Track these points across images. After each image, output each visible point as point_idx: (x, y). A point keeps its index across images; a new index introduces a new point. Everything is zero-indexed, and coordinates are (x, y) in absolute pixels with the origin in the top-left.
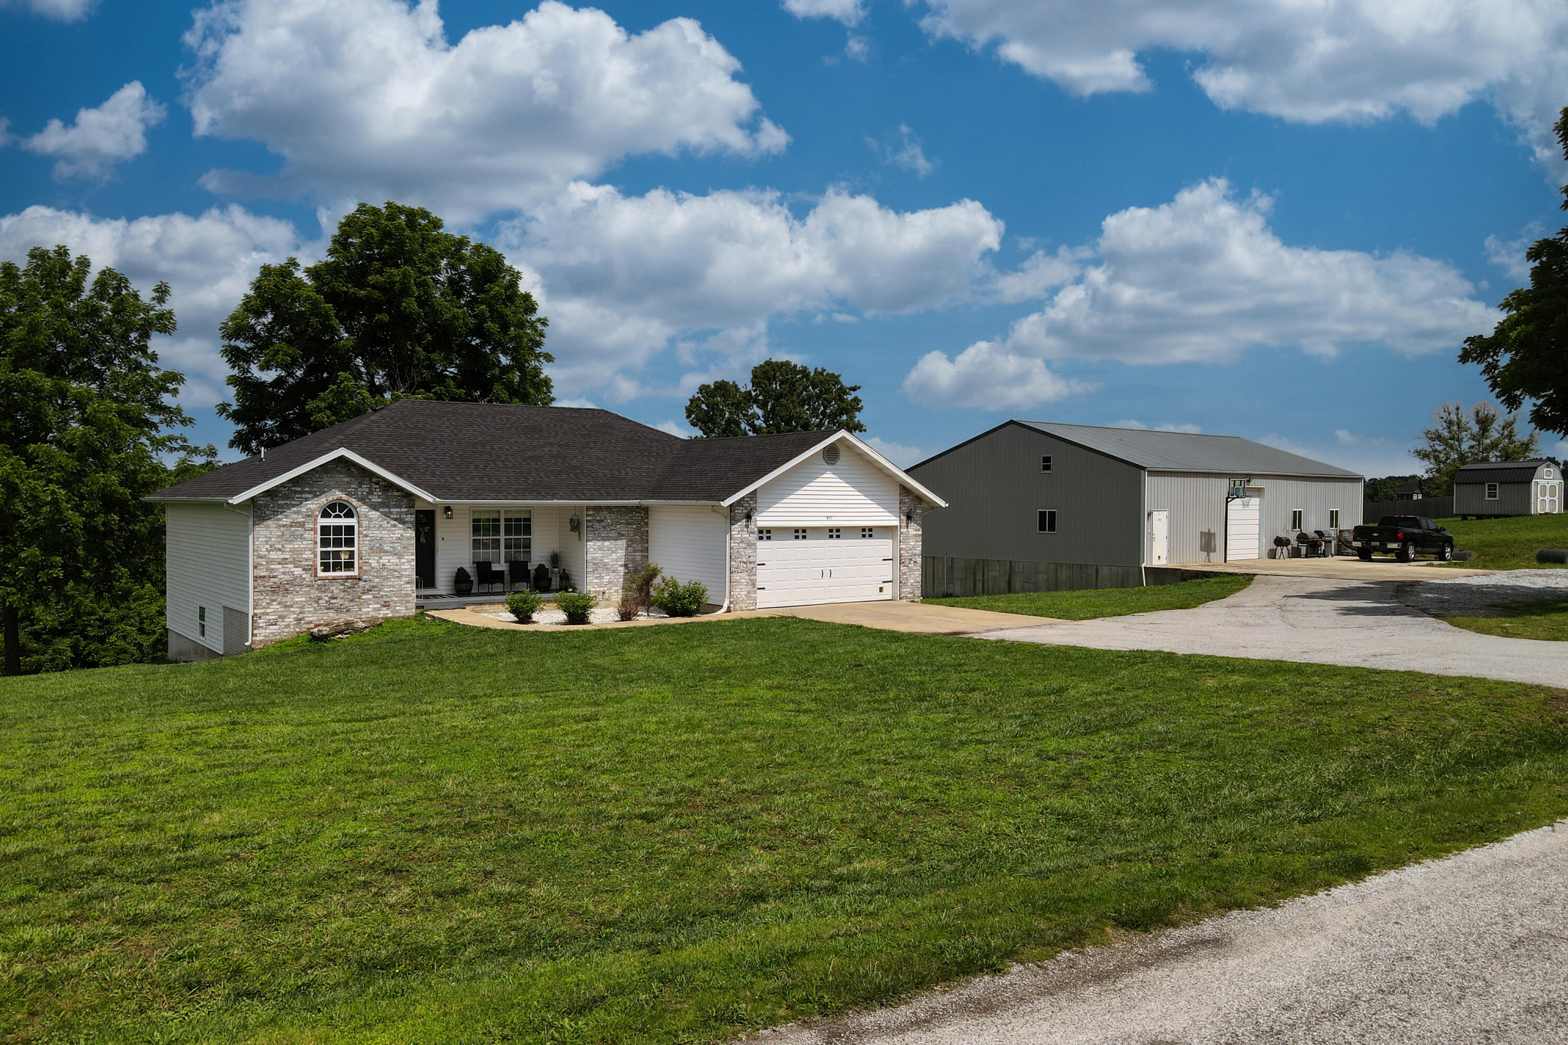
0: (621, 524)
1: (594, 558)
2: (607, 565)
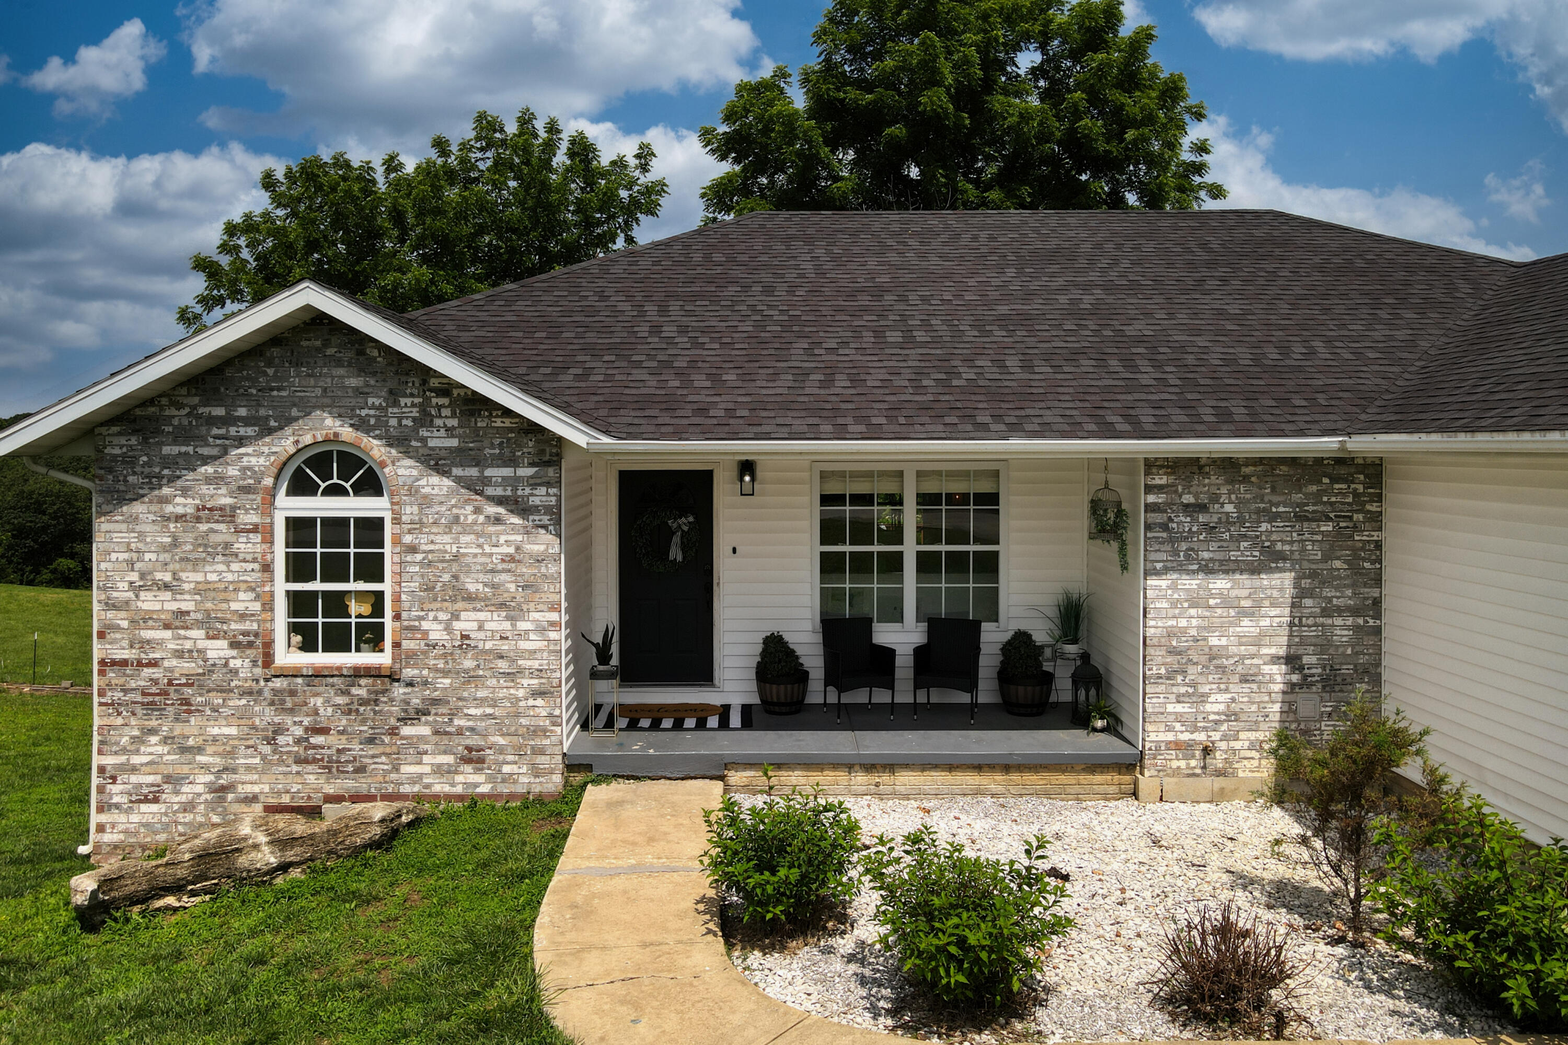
0: (1273, 518)
1: (1170, 634)
2: (1221, 657)
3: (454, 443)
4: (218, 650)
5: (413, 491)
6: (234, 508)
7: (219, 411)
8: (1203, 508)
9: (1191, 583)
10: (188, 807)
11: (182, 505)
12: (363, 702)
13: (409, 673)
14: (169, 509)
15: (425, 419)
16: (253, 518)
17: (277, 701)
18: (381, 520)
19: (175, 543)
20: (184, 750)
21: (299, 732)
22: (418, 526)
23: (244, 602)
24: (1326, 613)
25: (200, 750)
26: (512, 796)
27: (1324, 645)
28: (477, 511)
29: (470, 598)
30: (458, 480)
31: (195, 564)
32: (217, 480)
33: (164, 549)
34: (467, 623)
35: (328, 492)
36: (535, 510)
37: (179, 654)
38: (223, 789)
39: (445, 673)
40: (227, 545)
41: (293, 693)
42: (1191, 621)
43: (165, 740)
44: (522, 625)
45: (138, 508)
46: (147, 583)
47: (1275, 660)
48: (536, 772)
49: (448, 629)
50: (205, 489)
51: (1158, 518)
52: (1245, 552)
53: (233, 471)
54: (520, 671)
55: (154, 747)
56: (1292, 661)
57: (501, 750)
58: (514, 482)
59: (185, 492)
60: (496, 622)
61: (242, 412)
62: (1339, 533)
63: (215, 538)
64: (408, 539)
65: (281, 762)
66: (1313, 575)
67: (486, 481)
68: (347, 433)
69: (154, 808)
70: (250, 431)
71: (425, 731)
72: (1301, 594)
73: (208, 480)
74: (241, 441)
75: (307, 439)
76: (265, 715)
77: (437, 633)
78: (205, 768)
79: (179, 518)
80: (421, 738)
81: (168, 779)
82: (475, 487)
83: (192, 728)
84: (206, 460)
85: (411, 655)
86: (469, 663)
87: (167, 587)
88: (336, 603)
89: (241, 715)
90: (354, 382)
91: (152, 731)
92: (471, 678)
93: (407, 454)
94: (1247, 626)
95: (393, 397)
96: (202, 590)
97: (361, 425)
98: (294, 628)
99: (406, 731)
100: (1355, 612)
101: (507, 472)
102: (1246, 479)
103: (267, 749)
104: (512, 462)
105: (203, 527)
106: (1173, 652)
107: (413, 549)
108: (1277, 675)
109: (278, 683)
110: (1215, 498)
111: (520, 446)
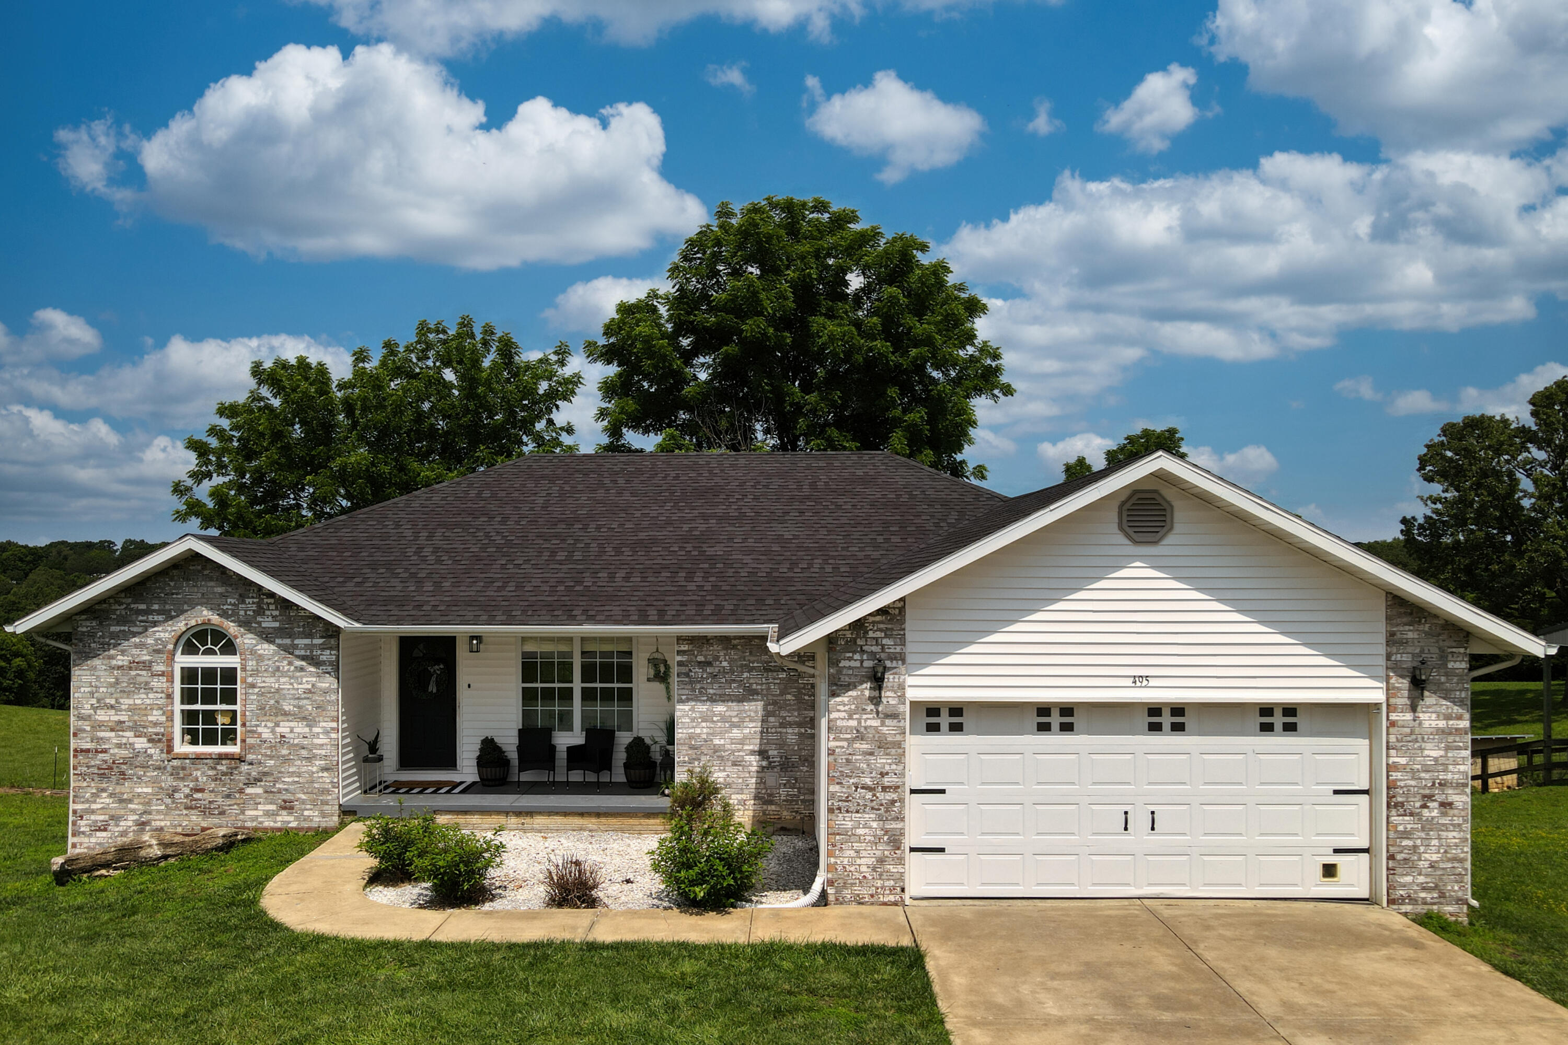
0: (751, 670)
1: (691, 737)
2: (721, 751)
3: (277, 624)
4: (141, 743)
5: (253, 652)
6: (151, 662)
7: (143, 607)
8: (709, 664)
9: (703, 708)
10: (124, 834)
11: (122, 660)
12: (224, 774)
13: (250, 757)
14: (114, 662)
15: (260, 611)
16: (161, 668)
17: (175, 773)
18: (236, 669)
19: (117, 682)
20: (121, 801)
21: (187, 791)
22: (256, 672)
23: (156, 716)
24: (782, 725)
25: (130, 801)
26: (309, 829)
27: (782, 744)
28: (290, 664)
29: (286, 714)
30: (279, 646)
31: (129, 694)
32: (141, 646)
33: (111, 685)
34: (284, 728)
35: (204, 653)
36: (323, 663)
37: (119, 746)
38: (144, 824)
39: (271, 757)
40: (147, 683)
41: (184, 769)
42: (702, 730)
43: (111, 795)
44: (316, 730)
45: (96, 662)
46: (101, 705)
47: (752, 753)
48: (323, 815)
49: (273, 732)
50: (135, 651)
51: (684, 669)
52: (734, 689)
53: (150, 641)
54: (315, 756)
55: (104, 799)
56: (762, 753)
57: (303, 802)
58: (311, 647)
59: (123, 653)
60: (300, 728)
61: (156, 607)
62: (789, 679)
63: (139, 679)
64: (250, 680)
65: (177, 808)
66: (775, 703)
67: (295, 647)
68: (215, 619)
69: (104, 834)
70: (160, 618)
71: (259, 791)
72: (767, 714)
73: (136, 646)
74: (155, 624)
75: (193, 623)
76: (168, 781)
77: (266, 734)
78: (133, 811)
79: (119, 668)
80: (257, 795)
81: (112, 818)
82: (289, 650)
83: (126, 789)
84: (135, 634)
85: (252, 747)
86: (285, 752)
87: (112, 707)
88: (210, 717)
89: (155, 781)
90: (219, 590)
91: (103, 790)
92: (286, 760)
93: (250, 630)
94: (736, 733)
95: (242, 598)
96: (132, 709)
97: (224, 614)
98: (185, 732)
99: (249, 790)
100: (799, 725)
101: (308, 641)
102: (734, 647)
103: (169, 801)
104: (310, 636)
105: (133, 673)
106: (692, 747)
107: (253, 686)
108: (754, 762)
109: (175, 763)
110: (717, 658)
111: (315, 627)
